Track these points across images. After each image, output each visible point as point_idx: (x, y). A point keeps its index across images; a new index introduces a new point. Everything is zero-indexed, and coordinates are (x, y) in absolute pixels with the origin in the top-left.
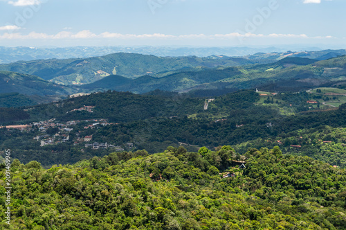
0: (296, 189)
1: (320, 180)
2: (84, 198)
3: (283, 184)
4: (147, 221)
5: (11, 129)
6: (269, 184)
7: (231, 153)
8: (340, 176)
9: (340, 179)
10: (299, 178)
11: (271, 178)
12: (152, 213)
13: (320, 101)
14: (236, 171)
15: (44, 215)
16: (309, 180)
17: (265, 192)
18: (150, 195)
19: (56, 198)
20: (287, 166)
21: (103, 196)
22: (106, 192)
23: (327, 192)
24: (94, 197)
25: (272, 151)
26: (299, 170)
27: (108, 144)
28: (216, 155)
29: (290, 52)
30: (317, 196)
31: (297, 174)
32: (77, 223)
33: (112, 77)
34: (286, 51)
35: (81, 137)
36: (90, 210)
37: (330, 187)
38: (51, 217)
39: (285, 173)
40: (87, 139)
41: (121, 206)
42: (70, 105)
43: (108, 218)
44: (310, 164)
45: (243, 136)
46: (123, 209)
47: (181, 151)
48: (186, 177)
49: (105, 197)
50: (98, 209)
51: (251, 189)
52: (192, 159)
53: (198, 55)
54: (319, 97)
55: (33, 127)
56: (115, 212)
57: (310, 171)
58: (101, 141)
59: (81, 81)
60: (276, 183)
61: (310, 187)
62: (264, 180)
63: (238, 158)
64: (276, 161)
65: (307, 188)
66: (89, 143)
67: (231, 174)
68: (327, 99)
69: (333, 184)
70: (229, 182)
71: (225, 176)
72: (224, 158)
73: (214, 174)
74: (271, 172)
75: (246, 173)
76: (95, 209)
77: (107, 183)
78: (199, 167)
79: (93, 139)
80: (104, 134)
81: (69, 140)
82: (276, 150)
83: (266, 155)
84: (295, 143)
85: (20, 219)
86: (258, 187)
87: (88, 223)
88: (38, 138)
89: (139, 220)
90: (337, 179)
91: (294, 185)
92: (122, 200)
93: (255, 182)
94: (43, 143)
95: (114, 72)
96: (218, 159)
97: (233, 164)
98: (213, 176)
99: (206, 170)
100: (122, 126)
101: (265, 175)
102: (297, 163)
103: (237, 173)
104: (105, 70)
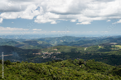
0: (98, 70)
1: (104, 68)
2: (35, 70)
3: (94, 69)
4: (49, 76)
5: (37, 54)
6: (91, 69)
7: (82, 61)
8: (109, 67)
9: (109, 68)
10: (98, 67)
11: (91, 67)
12: (50, 74)
13: (114, 48)
14: (83, 65)
15: (24, 74)
16: (101, 68)
17: (90, 70)
18: (51, 70)
19: (28, 70)
20: (96, 64)
21: (39, 70)
22: (40, 69)
23: (105, 71)
24: (37, 70)
25: (92, 60)
26: (99, 65)
27: (59, 58)
28: (78, 61)
29: (109, 36)
30: (102, 72)
31: (98, 66)
32: (31, 76)
33: (64, 42)
34: (108, 36)
35: (53, 56)
36: (36, 73)
37: (106, 70)
38: (25, 74)
39: (95, 66)
40: (54, 57)
41: (43, 72)
42: (52, 49)
43: (40, 75)
44: (101, 64)
45: (93, 57)
46: (44, 73)
47: (70, 60)
48: (70, 66)
49: (40, 70)
50: (38, 73)
51: (86, 70)
52: (72, 62)
53: (86, 37)
54: (115, 47)
55: (42, 54)
56: (42, 73)
57: (101, 65)
58: (58, 58)
59: (57, 43)
60: (93, 68)
61: (101, 70)
62: (90, 68)
63: (84, 62)
64: (93, 63)
65: (100, 70)
66: (55, 58)
67: (82, 66)
68: (117, 48)
69: (107, 69)
70: (81, 68)
71: (80, 66)
72: (80, 62)
73: (78, 66)
74: (92, 66)
75: (85, 66)
76: (37, 73)
77: (41, 67)
78: (74, 64)
79: (56, 57)
80: (59, 56)
81: (50, 57)
82: (93, 60)
83: (91, 61)
84: (106, 59)
85: (18, 75)
86: (88, 69)
87: (34, 76)
88: (43, 56)
89: (47, 76)
90: (108, 68)
91: (97, 69)
92: (44, 71)
93: (87, 68)
94: (44, 58)
95: (65, 41)
96: (79, 62)
97: (83, 63)
98: (77, 66)
99: (75, 65)
100: (63, 54)
101: (90, 66)
102: (98, 64)
103: (83, 66)
104: (63, 40)
